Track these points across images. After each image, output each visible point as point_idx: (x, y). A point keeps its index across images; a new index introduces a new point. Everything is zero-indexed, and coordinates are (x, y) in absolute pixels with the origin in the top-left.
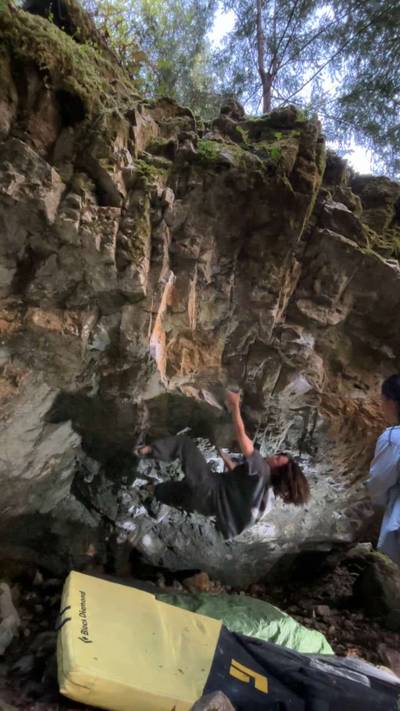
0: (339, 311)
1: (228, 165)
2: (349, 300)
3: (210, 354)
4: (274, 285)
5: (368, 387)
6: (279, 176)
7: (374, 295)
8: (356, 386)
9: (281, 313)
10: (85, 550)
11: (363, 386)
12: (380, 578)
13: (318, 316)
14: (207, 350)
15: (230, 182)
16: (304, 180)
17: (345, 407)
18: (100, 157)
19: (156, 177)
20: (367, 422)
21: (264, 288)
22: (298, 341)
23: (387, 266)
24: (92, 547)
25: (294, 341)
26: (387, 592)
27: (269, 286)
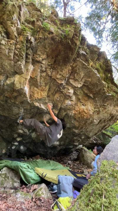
0: (81, 84)
1: (52, 33)
2: (83, 80)
3: (44, 93)
4: (64, 74)
5: (86, 105)
6: (68, 40)
7: (90, 80)
8: (83, 105)
9: (65, 83)
10: (2, 151)
11: (84, 105)
12: (84, 153)
13: (75, 84)
14: (42, 92)
15: (53, 39)
16: (74, 42)
17: (80, 110)
18: (8, 20)
19: (28, 32)
20: (85, 114)
21: (60, 74)
22: (69, 91)
23: (94, 72)
24: (4, 150)
25: (68, 91)
26: (85, 156)
27: (62, 74)
